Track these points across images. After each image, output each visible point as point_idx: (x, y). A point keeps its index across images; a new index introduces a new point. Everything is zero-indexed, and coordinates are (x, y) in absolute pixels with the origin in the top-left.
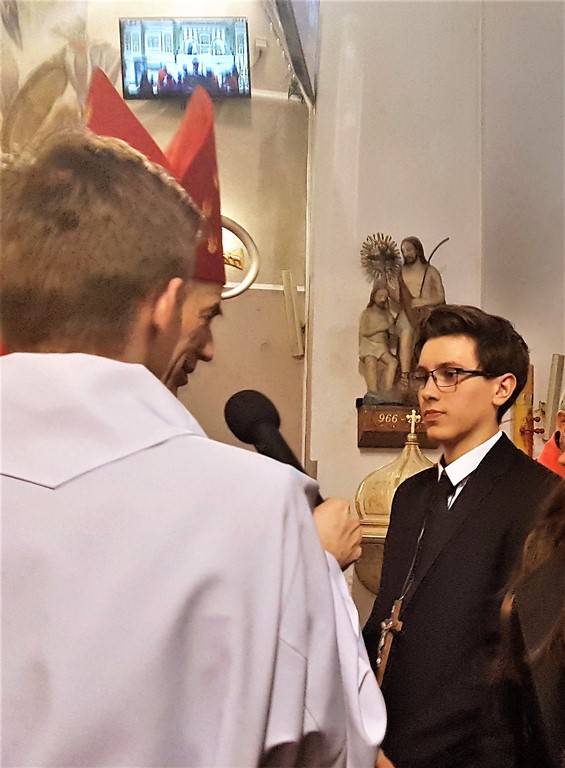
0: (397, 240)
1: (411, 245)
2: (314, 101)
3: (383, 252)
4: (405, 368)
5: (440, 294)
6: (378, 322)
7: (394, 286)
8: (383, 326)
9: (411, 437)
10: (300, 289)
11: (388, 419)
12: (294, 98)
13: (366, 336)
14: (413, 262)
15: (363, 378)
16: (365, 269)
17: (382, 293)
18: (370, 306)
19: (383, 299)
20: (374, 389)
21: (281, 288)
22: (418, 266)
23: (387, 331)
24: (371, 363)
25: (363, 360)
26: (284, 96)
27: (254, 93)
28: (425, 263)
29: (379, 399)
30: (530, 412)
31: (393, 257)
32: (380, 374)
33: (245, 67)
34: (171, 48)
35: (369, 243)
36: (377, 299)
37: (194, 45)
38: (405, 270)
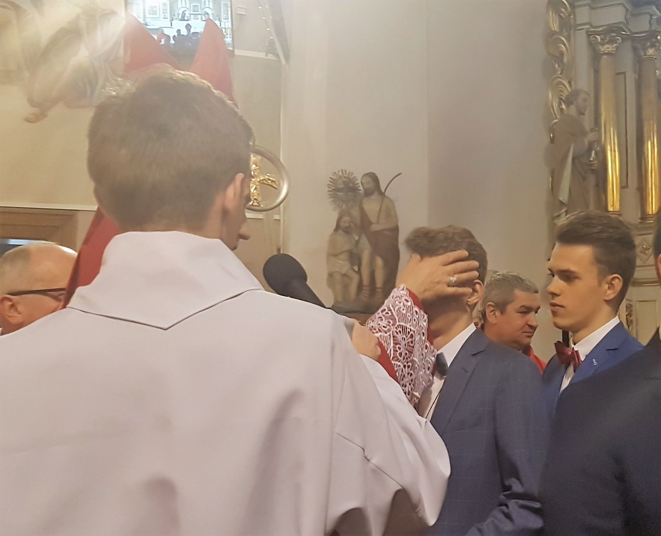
0: (358, 174)
1: (369, 179)
2: (287, 57)
3: (346, 185)
4: (366, 281)
5: (394, 220)
6: (344, 243)
7: (355, 213)
8: (347, 247)
10: (276, 217)
12: (271, 57)
13: (333, 255)
14: (372, 193)
15: (331, 290)
16: (332, 199)
17: (346, 218)
19: (347, 225)
20: (340, 299)
21: (261, 217)
22: (375, 196)
23: (350, 251)
24: (338, 277)
25: (331, 275)
26: (264, 53)
27: (237, 52)
28: (382, 194)
29: (344, 307)
31: (354, 190)
32: (346, 287)
33: (229, 31)
34: (168, 15)
35: (335, 178)
36: (343, 224)
37: (187, 13)
38: (365, 201)
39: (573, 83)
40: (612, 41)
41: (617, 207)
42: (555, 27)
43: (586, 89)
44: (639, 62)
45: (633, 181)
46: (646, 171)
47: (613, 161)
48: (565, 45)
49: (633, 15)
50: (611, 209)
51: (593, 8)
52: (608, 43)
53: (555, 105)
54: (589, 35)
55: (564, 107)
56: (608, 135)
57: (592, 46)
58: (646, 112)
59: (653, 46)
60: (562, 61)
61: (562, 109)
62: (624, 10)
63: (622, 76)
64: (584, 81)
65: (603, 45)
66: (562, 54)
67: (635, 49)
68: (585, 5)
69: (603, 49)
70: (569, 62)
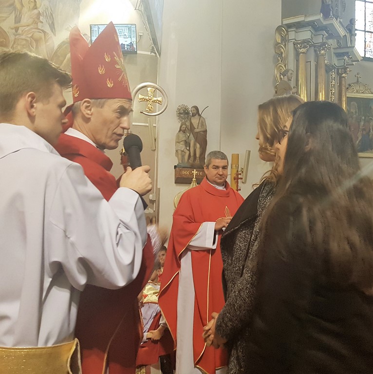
1: (194, 109)
2: (160, 55)
3: (184, 111)
4: (192, 154)
5: (205, 127)
7: (188, 124)
8: (184, 139)
9: (194, 179)
10: (154, 125)
11: (186, 173)
12: (153, 54)
13: (178, 142)
14: (195, 115)
15: (177, 158)
16: (178, 117)
17: (184, 126)
18: (179, 131)
19: (184, 129)
20: (180, 162)
21: (148, 125)
22: (197, 116)
23: (185, 141)
24: (180, 152)
25: (177, 151)
26: (149, 53)
27: (138, 52)
28: (200, 115)
29: (182, 165)
30: (238, 171)
31: (188, 113)
32: (183, 156)
33: (135, 43)
35: (180, 108)
38: (192, 118)
39: (286, 66)
40: (305, 47)
42: (279, 40)
43: (292, 69)
44: (317, 56)
48: (283, 49)
49: (315, 35)
51: (297, 32)
52: (303, 48)
53: (278, 76)
54: (295, 45)
55: (282, 77)
56: (302, 90)
57: (296, 49)
58: (319, 80)
59: (323, 50)
60: (282, 56)
61: (281, 78)
62: (311, 33)
63: (309, 63)
64: (291, 66)
66: (282, 53)
67: (315, 51)
68: (293, 31)
69: (301, 50)
70: (285, 56)
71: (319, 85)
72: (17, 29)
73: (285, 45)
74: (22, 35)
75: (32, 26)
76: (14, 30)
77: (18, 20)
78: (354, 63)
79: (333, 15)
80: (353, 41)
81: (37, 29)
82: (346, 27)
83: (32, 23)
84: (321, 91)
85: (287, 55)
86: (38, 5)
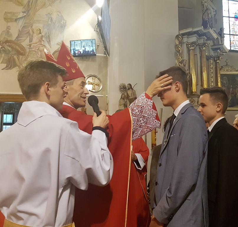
0: (126, 84)
1: (129, 85)
2: (109, 56)
3: (123, 87)
5: (135, 96)
6: (123, 102)
7: (126, 94)
10: (107, 96)
12: (105, 55)
13: (120, 105)
14: (130, 89)
16: (120, 91)
17: (123, 96)
18: (121, 99)
19: (123, 97)
21: (103, 96)
23: (124, 104)
26: (103, 55)
27: (97, 55)
28: (132, 89)
31: (125, 88)
33: (95, 49)
34: (80, 46)
35: (121, 85)
36: (122, 97)
37: (85, 45)
38: (128, 91)
39: (183, 58)
40: (193, 46)
41: (195, 90)
42: (178, 43)
43: (186, 59)
44: (201, 51)
45: (200, 83)
46: (203, 80)
47: (194, 78)
48: (180, 48)
49: (199, 39)
50: (193, 91)
51: (188, 38)
52: (192, 47)
53: (178, 64)
54: (187, 45)
55: (180, 64)
56: (192, 71)
57: (188, 48)
58: (203, 65)
59: (205, 47)
60: (180, 52)
62: (196, 38)
63: (196, 55)
64: (186, 57)
65: (191, 47)
66: (180, 50)
67: (200, 48)
68: (186, 37)
69: (191, 48)
70: (181, 52)
71: (203, 68)
72: (30, 45)
73: (181, 46)
74: (33, 48)
75: (38, 43)
76: (29, 46)
77: (31, 41)
78: (224, 54)
79: (210, 27)
80: (222, 41)
81: (41, 44)
82: (218, 33)
83: (39, 42)
84: (204, 71)
85: (183, 51)
86: (41, 32)
